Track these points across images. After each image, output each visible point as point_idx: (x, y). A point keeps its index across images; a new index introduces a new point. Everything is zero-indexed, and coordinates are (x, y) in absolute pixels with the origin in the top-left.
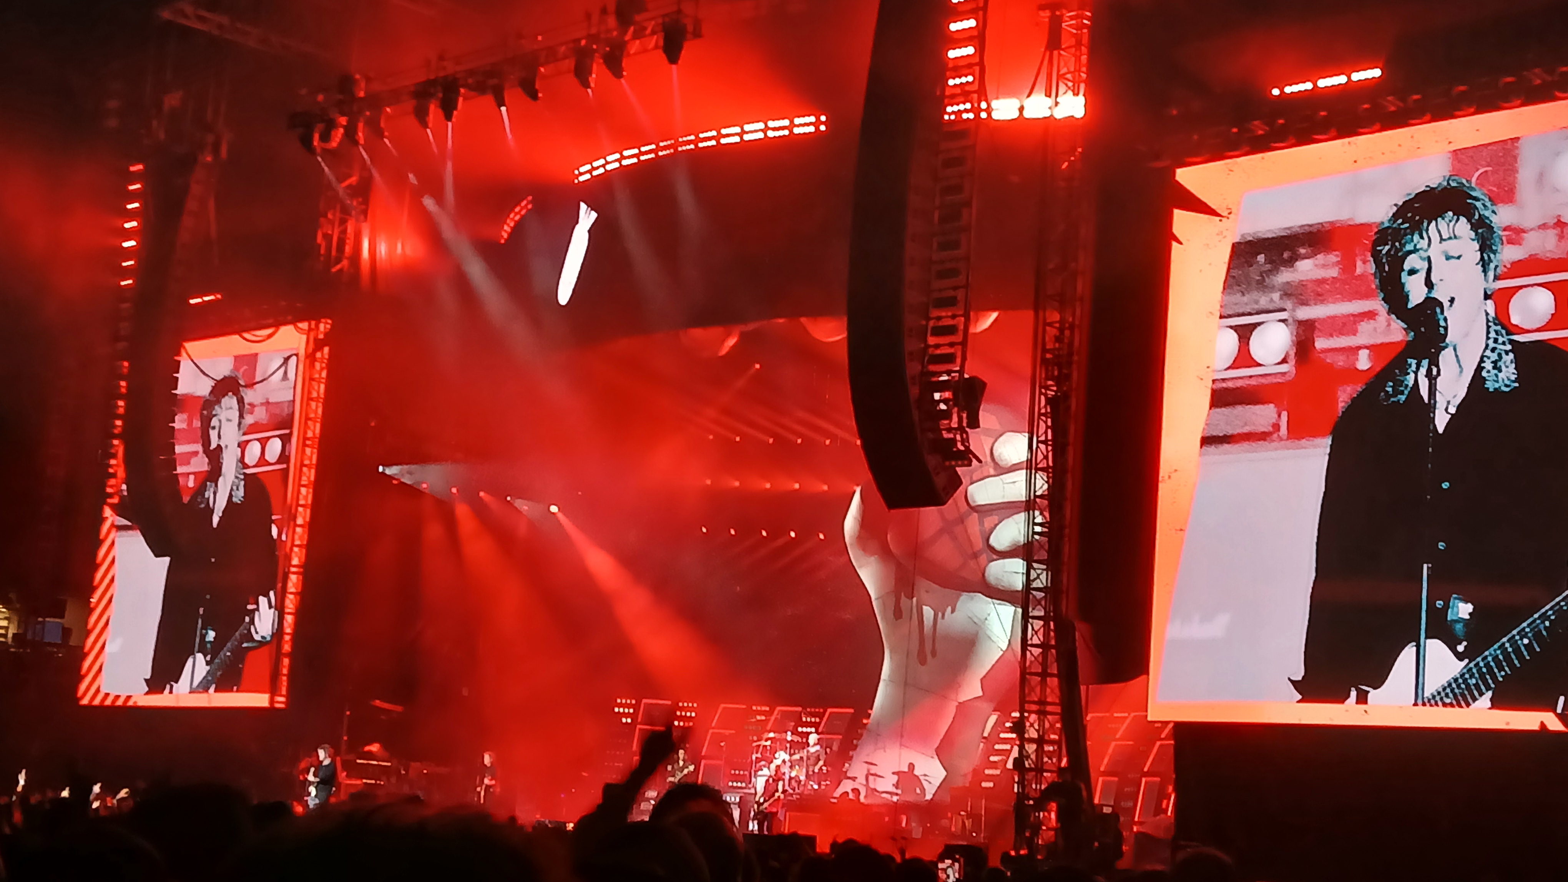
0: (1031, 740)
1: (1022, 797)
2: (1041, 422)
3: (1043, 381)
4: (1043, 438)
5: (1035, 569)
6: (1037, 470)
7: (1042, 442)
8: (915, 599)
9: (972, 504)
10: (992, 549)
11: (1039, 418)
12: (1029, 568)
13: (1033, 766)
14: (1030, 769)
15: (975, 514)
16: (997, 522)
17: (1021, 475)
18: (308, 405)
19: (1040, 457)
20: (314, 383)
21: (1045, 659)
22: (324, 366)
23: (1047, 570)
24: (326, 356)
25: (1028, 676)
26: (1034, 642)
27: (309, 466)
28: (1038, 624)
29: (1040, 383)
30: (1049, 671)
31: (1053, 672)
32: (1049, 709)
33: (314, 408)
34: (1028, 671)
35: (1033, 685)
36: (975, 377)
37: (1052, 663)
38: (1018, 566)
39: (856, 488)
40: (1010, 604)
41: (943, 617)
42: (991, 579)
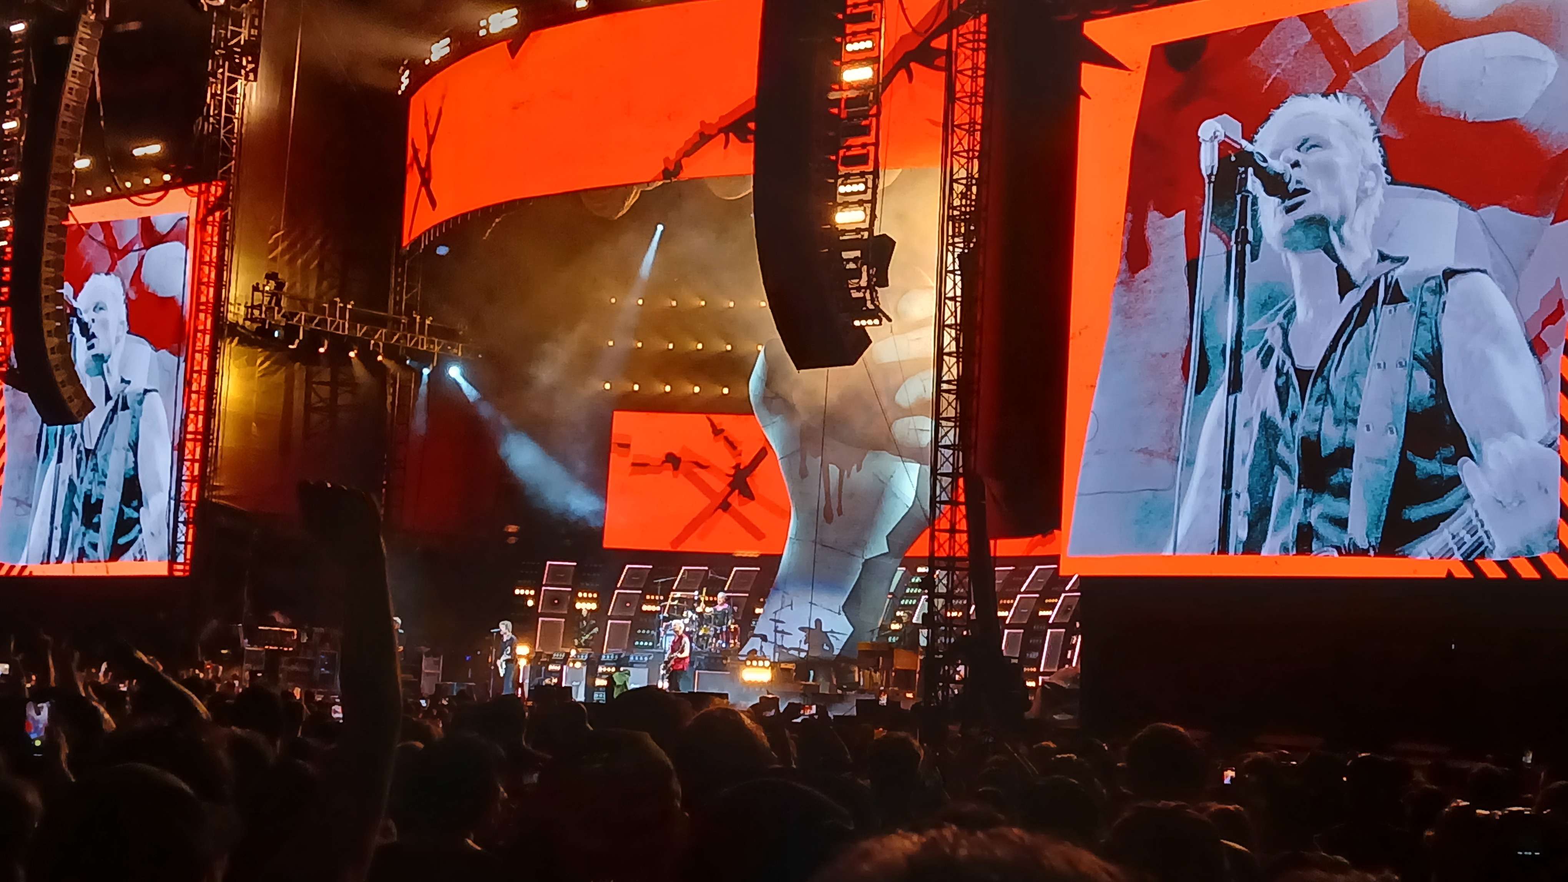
0: (940, 596)
2: (949, 278)
3: (950, 238)
4: (951, 295)
6: (945, 327)
7: (950, 299)
8: (820, 458)
9: (878, 363)
10: (898, 407)
13: (942, 621)
14: (939, 624)
16: (902, 380)
18: (200, 269)
19: (947, 313)
20: (205, 247)
21: (953, 514)
22: (216, 229)
23: (955, 427)
24: (218, 220)
25: (936, 533)
26: (943, 499)
27: (204, 332)
28: (946, 481)
29: (948, 240)
30: (957, 527)
31: (962, 528)
32: (958, 564)
33: (207, 272)
34: (937, 527)
35: (942, 542)
36: (884, 235)
37: (960, 520)
38: (927, 423)
39: (760, 348)
40: (918, 462)
41: (849, 476)
42: (897, 437)
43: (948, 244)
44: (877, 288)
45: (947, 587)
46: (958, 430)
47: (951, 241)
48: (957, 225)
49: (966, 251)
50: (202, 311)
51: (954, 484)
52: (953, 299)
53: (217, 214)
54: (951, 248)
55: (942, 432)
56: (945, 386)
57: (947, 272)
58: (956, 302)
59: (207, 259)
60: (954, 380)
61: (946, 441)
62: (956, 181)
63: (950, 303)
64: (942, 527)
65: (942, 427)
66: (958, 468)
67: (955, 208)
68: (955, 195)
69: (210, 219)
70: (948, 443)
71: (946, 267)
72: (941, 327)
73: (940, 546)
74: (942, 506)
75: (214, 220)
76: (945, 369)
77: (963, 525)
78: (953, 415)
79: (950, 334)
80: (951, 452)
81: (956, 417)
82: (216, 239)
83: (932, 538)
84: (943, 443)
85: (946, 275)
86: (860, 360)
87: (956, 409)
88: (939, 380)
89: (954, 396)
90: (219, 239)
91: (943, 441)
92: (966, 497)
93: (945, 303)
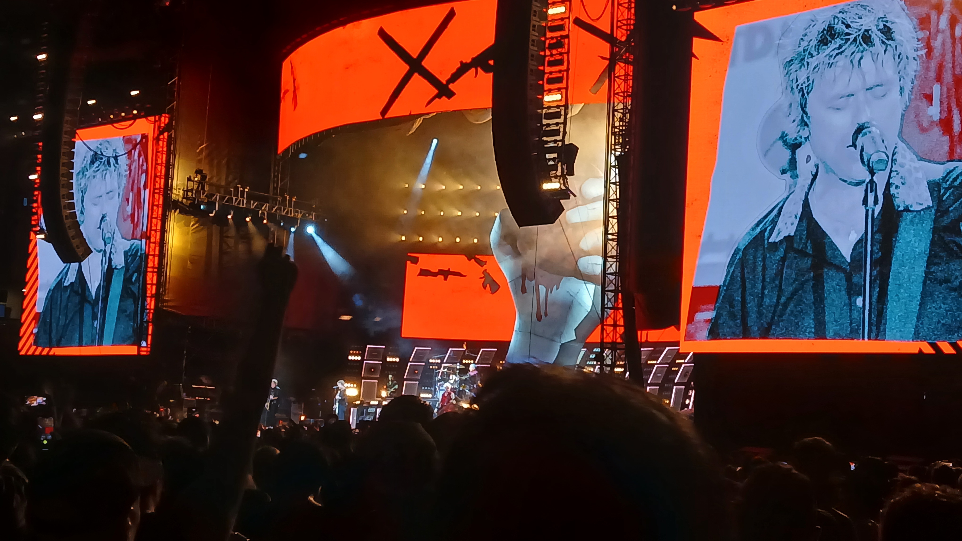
2: (612, 171)
3: (613, 146)
4: (613, 181)
6: (610, 200)
8: (534, 282)
9: (570, 223)
10: (581, 250)
15: (572, 228)
16: (584, 233)
18: (156, 168)
19: (611, 192)
20: (159, 154)
21: (616, 316)
22: (165, 143)
23: (616, 262)
24: (166, 137)
25: (605, 327)
26: (609, 306)
27: (158, 206)
28: (611, 295)
29: (611, 147)
30: (618, 323)
31: (620, 324)
32: (618, 346)
33: (160, 170)
34: (605, 323)
35: (608, 332)
36: (572, 144)
37: (620, 318)
38: (599, 260)
39: (496, 214)
40: (594, 284)
41: (551, 292)
42: (581, 268)
43: (611, 150)
44: (567, 176)
45: (611, 360)
46: (618, 263)
47: (613, 148)
48: (617, 138)
49: (623, 153)
50: (157, 193)
51: (616, 297)
52: (614, 183)
53: (166, 134)
54: (613, 152)
55: (608, 265)
56: (610, 237)
57: (611, 166)
58: (616, 185)
59: (159, 161)
60: (616, 233)
61: (611, 271)
62: (617, 111)
63: (613, 186)
64: (608, 323)
65: (609, 262)
66: (618, 287)
67: (616, 127)
68: (616, 120)
69: (161, 137)
70: (612, 271)
71: (611, 164)
72: (607, 201)
73: (608, 335)
74: (608, 310)
75: (164, 138)
76: (610, 226)
77: (621, 322)
78: (615, 254)
79: (613, 205)
80: (614, 277)
81: (617, 256)
82: (165, 149)
83: (603, 329)
84: (609, 272)
85: (610, 169)
86: (558, 220)
87: (617, 251)
88: (606, 232)
89: (616, 243)
90: (167, 149)
91: (609, 270)
92: (623, 305)
93: (610, 186)
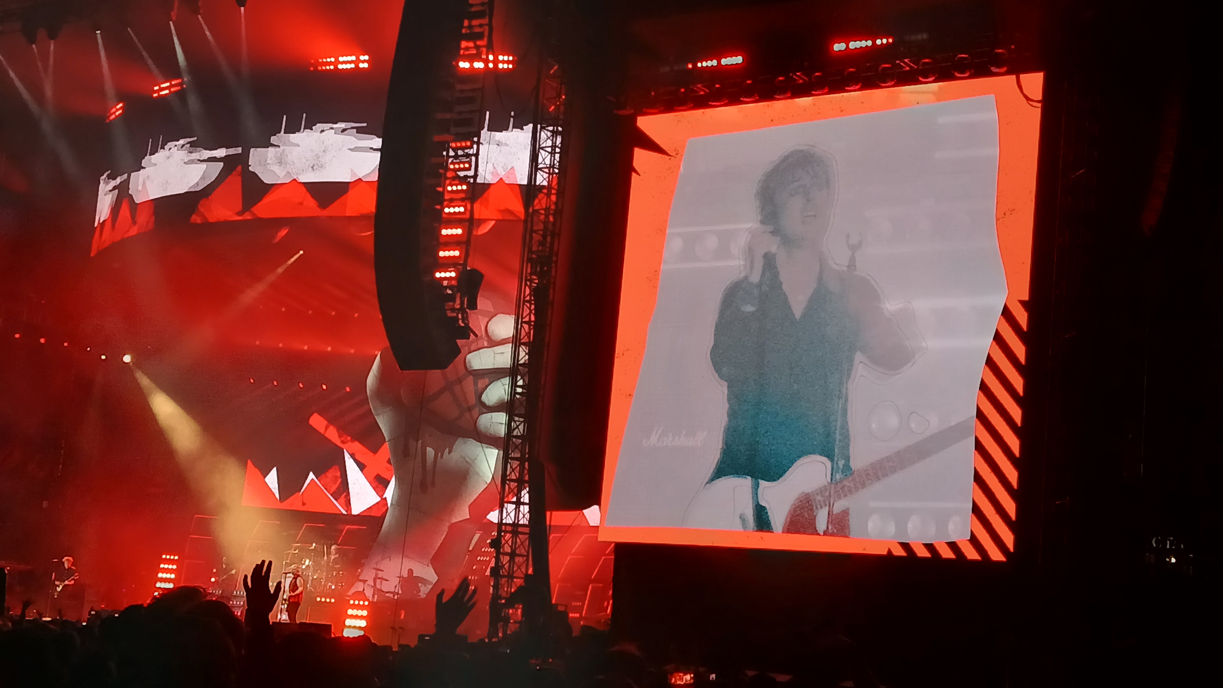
0: (506, 554)
1: (496, 597)
2: (525, 306)
3: (528, 275)
4: (527, 319)
5: (515, 421)
6: (521, 344)
7: (526, 322)
8: (420, 442)
9: (470, 369)
10: (483, 404)
11: (524, 304)
12: (510, 420)
13: (506, 574)
14: (504, 576)
15: (471, 377)
16: (487, 384)
17: (508, 349)
19: (523, 334)
23: (524, 422)
26: (511, 477)
28: (515, 464)
30: (522, 500)
31: (525, 502)
35: (509, 511)
36: (475, 270)
37: (524, 495)
38: (502, 418)
39: (376, 353)
40: (495, 448)
41: (442, 456)
42: (481, 428)
43: (526, 280)
44: (467, 310)
45: (511, 547)
46: (526, 424)
47: (528, 278)
48: (534, 266)
49: (541, 286)
51: (522, 465)
52: (528, 323)
54: (528, 283)
55: (514, 425)
56: (519, 390)
57: (524, 301)
58: (530, 325)
62: (535, 232)
63: (525, 326)
64: (510, 500)
66: (525, 454)
67: (533, 252)
68: (533, 242)
70: (518, 434)
71: (524, 297)
72: (517, 344)
73: (508, 514)
74: (512, 483)
76: (519, 377)
77: (526, 499)
79: (524, 350)
80: (520, 441)
81: (525, 414)
88: (514, 385)
91: (515, 432)
92: (530, 477)
93: (522, 326)
